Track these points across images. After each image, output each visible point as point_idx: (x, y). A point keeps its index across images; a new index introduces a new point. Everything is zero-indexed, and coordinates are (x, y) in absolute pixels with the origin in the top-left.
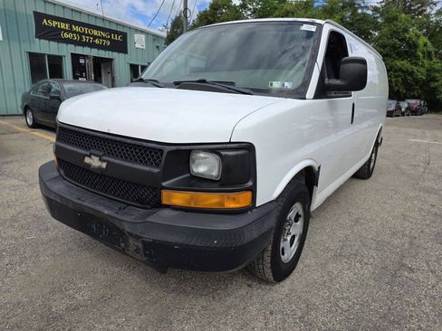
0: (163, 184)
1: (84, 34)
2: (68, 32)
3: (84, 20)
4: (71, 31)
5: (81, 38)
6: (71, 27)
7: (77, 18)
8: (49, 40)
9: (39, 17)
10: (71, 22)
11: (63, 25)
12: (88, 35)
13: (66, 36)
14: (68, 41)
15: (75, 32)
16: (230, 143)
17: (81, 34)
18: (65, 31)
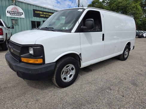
0: (21, 56)
1: (47, 15)
2: (42, 14)
3: (47, 10)
4: (43, 14)
5: (46, 16)
6: (43, 13)
7: (45, 10)
8: (37, 17)
9: (34, 10)
10: (43, 11)
11: (41, 13)
12: (48, 15)
13: (42, 15)
14: (42, 17)
15: (44, 14)
16: (35, 44)
17: (46, 15)
18: (41, 14)
